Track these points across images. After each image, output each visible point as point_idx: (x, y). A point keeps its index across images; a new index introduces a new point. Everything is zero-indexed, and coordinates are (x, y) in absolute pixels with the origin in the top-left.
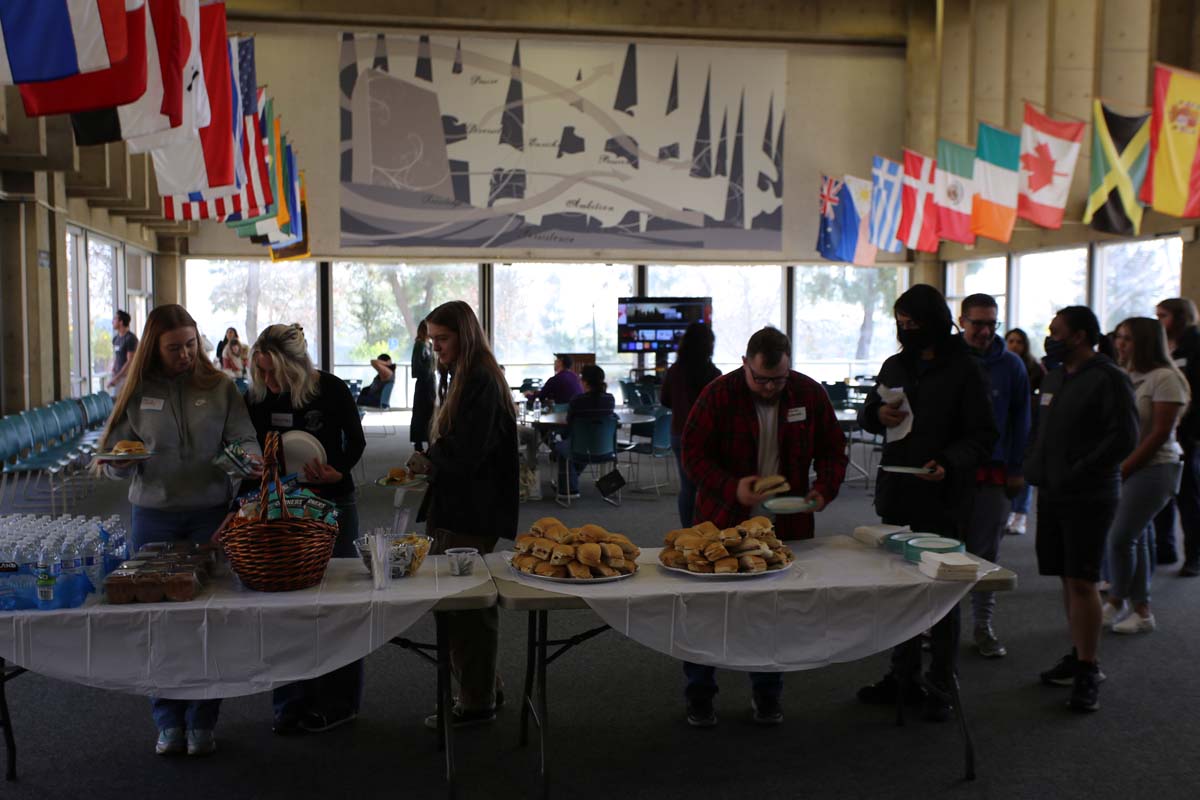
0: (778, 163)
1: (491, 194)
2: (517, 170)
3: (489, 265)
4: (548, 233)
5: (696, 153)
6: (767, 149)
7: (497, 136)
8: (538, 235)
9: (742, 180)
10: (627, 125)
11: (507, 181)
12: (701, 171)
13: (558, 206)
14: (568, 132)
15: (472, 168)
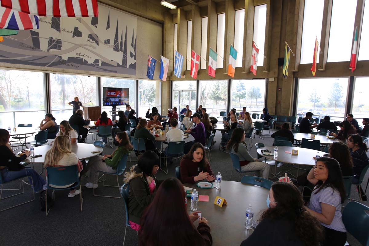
0: (135, 50)
1: (48, 46)
2: (58, 39)
3: (48, 73)
4: (70, 64)
5: (114, 44)
6: (132, 45)
7: (50, 25)
8: (67, 64)
9: (126, 53)
10: (95, 30)
11: (54, 43)
12: (116, 49)
13: (73, 54)
14: (76, 29)
15: (40, 36)
